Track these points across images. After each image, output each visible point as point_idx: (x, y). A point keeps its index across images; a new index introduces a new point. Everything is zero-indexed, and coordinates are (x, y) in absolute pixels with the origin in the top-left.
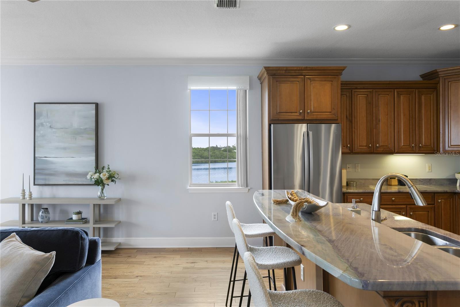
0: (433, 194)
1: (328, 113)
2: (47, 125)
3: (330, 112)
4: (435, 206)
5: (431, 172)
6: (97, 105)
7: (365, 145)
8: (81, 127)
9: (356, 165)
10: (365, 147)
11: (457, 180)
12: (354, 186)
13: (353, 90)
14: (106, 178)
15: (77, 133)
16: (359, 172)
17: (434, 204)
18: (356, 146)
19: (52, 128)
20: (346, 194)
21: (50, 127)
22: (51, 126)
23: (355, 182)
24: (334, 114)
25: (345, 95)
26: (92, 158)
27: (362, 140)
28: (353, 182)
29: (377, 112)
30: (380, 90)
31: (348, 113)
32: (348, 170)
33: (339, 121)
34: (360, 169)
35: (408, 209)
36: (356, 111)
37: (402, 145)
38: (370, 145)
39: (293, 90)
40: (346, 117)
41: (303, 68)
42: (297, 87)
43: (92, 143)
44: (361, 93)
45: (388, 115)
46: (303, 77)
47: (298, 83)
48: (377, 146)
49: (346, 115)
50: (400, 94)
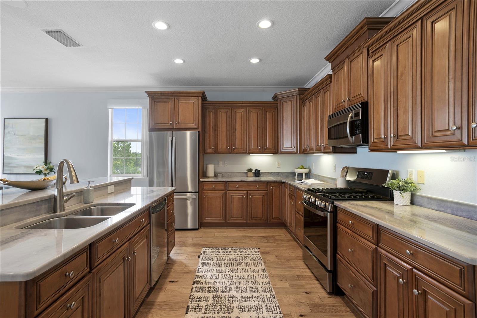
0: (267, 183)
2: (12, 133)
3: (192, 123)
4: (268, 192)
5: (280, 167)
6: (47, 120)
7: (225, 147)
8: (35, 135)
9: (226, 162)
10: (225, 149)
11: (296, 173)
12: (220, 177)
13: (217, 108)
14: (44, 169)
15: (32, 138)
16: (228, 167)
17: (267, 190)
18: (219, 148)
19: (15, 135)
20: (203, 182)
22: (15, 134)
23: (221, 174)
24: (195, 125)
25: (211, 112)
26: (42, 156)
27: (223, 144)
28: (220, 174)
29: (234, 124)
30: (236, 108)
31: (213, 124)
32: (220, 165)
33: (200, 130)
34: (228, 165)
35: (248, 193)
36: (219, 123)
37: (252, 147)
38: (229, 147)
39: (165, 107)
40: (212, 127)
41: (173, 92)
42: (169, 105)
43: (43, 145)
44: (223, 110)
45: (242, 126)
46: (173, 98)
47: (170, 102)
48: (234, 149)
49: (212, 126)
50: (251, 111)
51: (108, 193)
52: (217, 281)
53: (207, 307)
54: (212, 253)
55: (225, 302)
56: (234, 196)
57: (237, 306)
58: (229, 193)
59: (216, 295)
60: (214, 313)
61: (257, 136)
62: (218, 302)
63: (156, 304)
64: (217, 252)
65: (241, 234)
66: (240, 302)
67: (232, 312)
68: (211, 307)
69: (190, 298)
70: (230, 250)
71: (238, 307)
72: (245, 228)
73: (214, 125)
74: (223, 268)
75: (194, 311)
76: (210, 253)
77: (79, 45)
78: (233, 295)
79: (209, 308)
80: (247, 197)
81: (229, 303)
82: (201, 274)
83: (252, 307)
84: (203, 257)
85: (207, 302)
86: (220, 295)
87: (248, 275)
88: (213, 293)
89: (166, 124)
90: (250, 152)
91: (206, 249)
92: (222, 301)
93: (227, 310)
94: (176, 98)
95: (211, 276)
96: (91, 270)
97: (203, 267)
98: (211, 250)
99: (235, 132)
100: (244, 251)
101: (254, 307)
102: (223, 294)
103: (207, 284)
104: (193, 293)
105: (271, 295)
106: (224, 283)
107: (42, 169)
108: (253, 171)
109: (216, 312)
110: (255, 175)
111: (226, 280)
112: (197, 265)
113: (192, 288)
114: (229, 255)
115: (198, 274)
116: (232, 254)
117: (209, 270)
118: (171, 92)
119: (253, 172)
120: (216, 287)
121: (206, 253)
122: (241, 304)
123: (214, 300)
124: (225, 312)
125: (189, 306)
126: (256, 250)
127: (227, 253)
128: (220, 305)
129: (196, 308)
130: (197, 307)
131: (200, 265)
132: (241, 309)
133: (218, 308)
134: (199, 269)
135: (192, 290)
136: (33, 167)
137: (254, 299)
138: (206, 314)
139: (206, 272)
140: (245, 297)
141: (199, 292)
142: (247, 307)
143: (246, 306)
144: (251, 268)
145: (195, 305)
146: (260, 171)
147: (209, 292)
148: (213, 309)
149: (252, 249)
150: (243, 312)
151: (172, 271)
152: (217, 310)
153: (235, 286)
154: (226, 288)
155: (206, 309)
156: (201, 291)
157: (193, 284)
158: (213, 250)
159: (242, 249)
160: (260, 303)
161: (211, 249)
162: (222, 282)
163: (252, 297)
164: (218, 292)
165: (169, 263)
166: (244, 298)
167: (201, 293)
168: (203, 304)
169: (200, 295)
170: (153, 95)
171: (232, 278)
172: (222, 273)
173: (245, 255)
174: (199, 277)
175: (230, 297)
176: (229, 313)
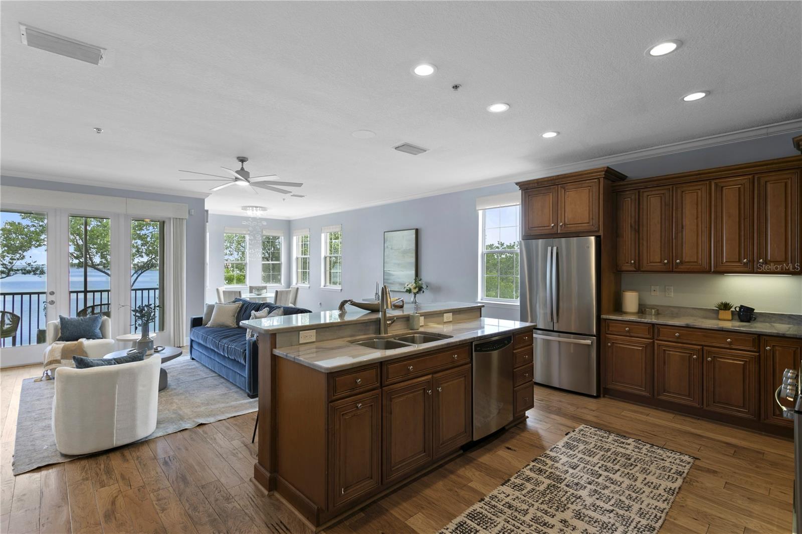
0: (758, 336)
1: (586, 225)
2: (390, 247)
3: (588, 223)
4: (760, 355)
6: (417, 231)
7: (658, 260)
8: (408, 248)
9: (667, 287)
10: (658, 264)
13: (642, 190)
14: (414, 288)
15: (405, 252)
16: (671, 297)
17: (758, 352)
18: (645, 262)
21: (392, 249)
24: (592, 225)
25: (630, 199)
26: (413, 272)
27: (654, 253)
28: (652, 308)
29: (679, 215)
30: (684, 185)
31: (633, 220)
32: (653, 293)
33: (601, 233)
34: (672, 293)
35: (705, 352)
36: (645, 217)
37: (725, 261)
38: (666, 261)
39: (545, 203)
40: (631, 226)
41: (554, 178)
42: (549, 199)
43: (413, 260)
44: (653, 193)
45: (699, 219)
46: (556, 187)
47: (551, 194)
48: (677, 263)
49: (631, 223)
50: (722, 187)
51: (444, 321)
52: (571, 471)
53: (532, 492)
54: (593, 436)
55: (561, 497)
56: (671, 353)
57: (575, 510)
58: (659, 345)
59: (554, 485)
60: (535, 501)
61: (738, 237)
62: (552, 493)
63: (475, 462)
64: (603, 438)
65: (679, 426)
66: (585, 508)
67: (562, 511)
68: (536, 494)
69: (517, 473)
70: (630, 441)
71: (577, 511)
72: (699, 419)
73: (635, 222)
74: (595, 460)
75: (512, 487)
76: (589, 435)
77: (425, 151)
78: (581, 496)
79: (534, 493)
80: (702, 358)
81: (566, 501)
82: (553, 454)
83: (599, 522)
84: (574, 436)
85: (536, 486)
86: (560, 487)
87: (632, 485)
88: (552, 481)
89: (546, 228)
90: (719, 269)
91: (587, 427)
92: (558, 495)
93: (557, 507)
94: (561, 185)
95: (567, 462)
96: (381, 386)
97: (563, 447)
98: (596, 431)
99: (682, 232)
100: (659, 451)
101: (601, 523)
102: (565, 488)
103: (552, 468)
104: (525, 470)
105: (649, 525)
106: (579, 477)
107: (412, 288)
108: (733, 309)
109: (540, 501)
110: (739, 317)
111: (586, 476)
112: (556, 443)
113: (528, 464)
114: (621, 447)
115: (548, 452)
116: (630, 447)
117: (569, 454)
118: (552, 178)
119: (732, 311)
120: (563, 476)
121: (582, 432)
122: (584, 511)
123: (548, 488)
124: (551, 507)
125: (511, 480)
126: (686, 458)
127: (620, 443)
128: (550, 497)
129: (517, 486)
130: (519, 485)
131: (560, 444)
132: (579, 516)
133: (546, 499)
134: (555, 447)
135: (526, 466)
136: (404, 284)
137: (612, 515)
138: (525, 497)
139: (563, 455)
140: (598, 506)
141: (535, 472)
142: (589, 517)
143: (589, 515)
144: (646, 478)
145: (518, 482)
146: (754, 310)
147: (548, 477)
148: (538, 496)
149: (678, 454)
150: (579, 519)
151: (518, 437)
152: (543, 501)
153: (594, 488)
154: (577, 484)
155: (529, 492)
156: (537, 472)
157: (533, 461)
158: (598, 432)
159: (655, 447)
160: (617, 524)
161: (596, 429)
162: (577, 475)
163: (612, 511)
164: (561, 483)
165: (519, 428)
166: (596, 507)
167: (536, 474)
168: (529, 486)
169: (532, 475)
170: (527, 186)
171: (599, 477)
172: (588, 465)
173: (655, 457)
174: (547, 456)
175: (574, 495)
176: (557, 510)
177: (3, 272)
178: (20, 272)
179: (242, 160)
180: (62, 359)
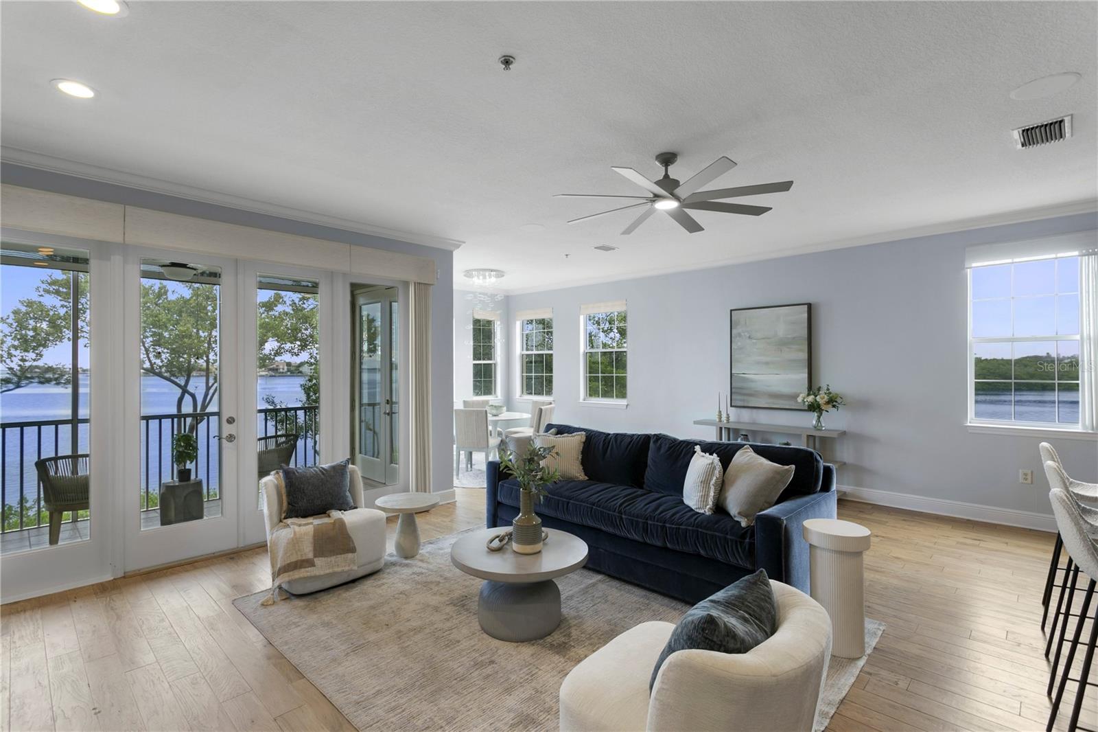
2: (745, 335)
6: (810, 306)
8: (789, 336)
14: (824, 403)
22: (750, 336)
26: (804, 376)
43: (803, 356)
177: (7, 381)
178: (36, 380)
179: (667, 159)
180: (315, 556)
